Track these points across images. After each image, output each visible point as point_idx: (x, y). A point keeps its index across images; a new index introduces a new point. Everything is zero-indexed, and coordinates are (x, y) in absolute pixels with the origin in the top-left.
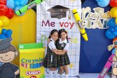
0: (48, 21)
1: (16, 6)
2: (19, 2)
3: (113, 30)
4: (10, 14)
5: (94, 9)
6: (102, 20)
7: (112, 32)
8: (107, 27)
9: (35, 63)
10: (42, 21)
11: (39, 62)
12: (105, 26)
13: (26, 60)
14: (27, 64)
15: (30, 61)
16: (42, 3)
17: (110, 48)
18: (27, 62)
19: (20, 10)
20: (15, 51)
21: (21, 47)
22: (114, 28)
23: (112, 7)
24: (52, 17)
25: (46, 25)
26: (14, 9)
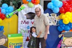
0: (25, 21)
1: (6, 12)
2: (9, 10)
3: (62, 26)
4: (3, 17)
5: (51, 14)
6: (55, 21)
7: (61, 27)
8: (58, 25)
9: (17, 45)
10: (21, 21)
11: (19, 45)
12: (57, 24)
13: (12, 44)
14: (12, 46)
15: (14, 44)
16: (22, 11)
17: (60, 36)
18: (13, 45)
19: (9, 15)
20: (5, 38)
21: (9, 36)
22: (62, 25)
23: (61, 14)
24: (27, 19)
25: (23, 23)
26: (5, 14)
